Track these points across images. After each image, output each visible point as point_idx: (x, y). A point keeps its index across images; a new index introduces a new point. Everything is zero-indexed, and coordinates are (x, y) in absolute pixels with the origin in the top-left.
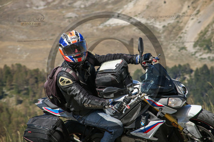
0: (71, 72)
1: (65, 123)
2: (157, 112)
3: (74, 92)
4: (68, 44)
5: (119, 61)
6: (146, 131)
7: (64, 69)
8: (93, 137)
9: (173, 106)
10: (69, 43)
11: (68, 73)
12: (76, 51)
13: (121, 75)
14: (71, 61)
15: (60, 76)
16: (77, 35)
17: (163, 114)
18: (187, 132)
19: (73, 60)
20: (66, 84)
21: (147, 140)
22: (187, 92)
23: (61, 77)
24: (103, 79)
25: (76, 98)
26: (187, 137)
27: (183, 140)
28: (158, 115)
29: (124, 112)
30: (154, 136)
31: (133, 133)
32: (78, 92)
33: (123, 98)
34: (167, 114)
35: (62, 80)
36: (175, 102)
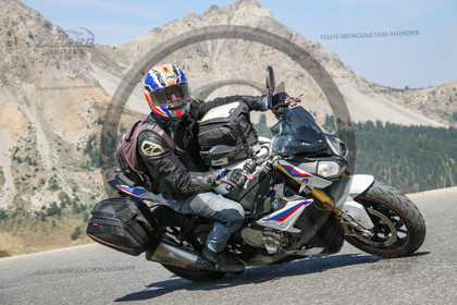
0: (161, 133)
1: (152, 210)
2: (299, 186)
3: (166, 167)
4: (161, 86)
5: (235, 105)
6: (282, 218)
7: (150, 127)
8: (196, 231)
9: (325, 174)
10: (163, 84)
11: (156, 134)
12: (174, 97)
13: (238, 126)
14: (165, 115)
15: (144, 139)
16: (175, 71)
17: (309, 189)
18: (349, 219)
19: (168, 114)
20: (152, 154)
21: (284, 232)
22: (347, 152)
23: (145, 142)
24: (209, 135)
25: (168, 178)
26: (350, 227)
27: (343, 232)
28: (300, 190)
29: (245, 187)
30: (295, 226)
31: (260, 222)
32: (173, 168)
33: (244, 163)
34: (315, 188)
35: (147, 146)
36: (328, 168)
